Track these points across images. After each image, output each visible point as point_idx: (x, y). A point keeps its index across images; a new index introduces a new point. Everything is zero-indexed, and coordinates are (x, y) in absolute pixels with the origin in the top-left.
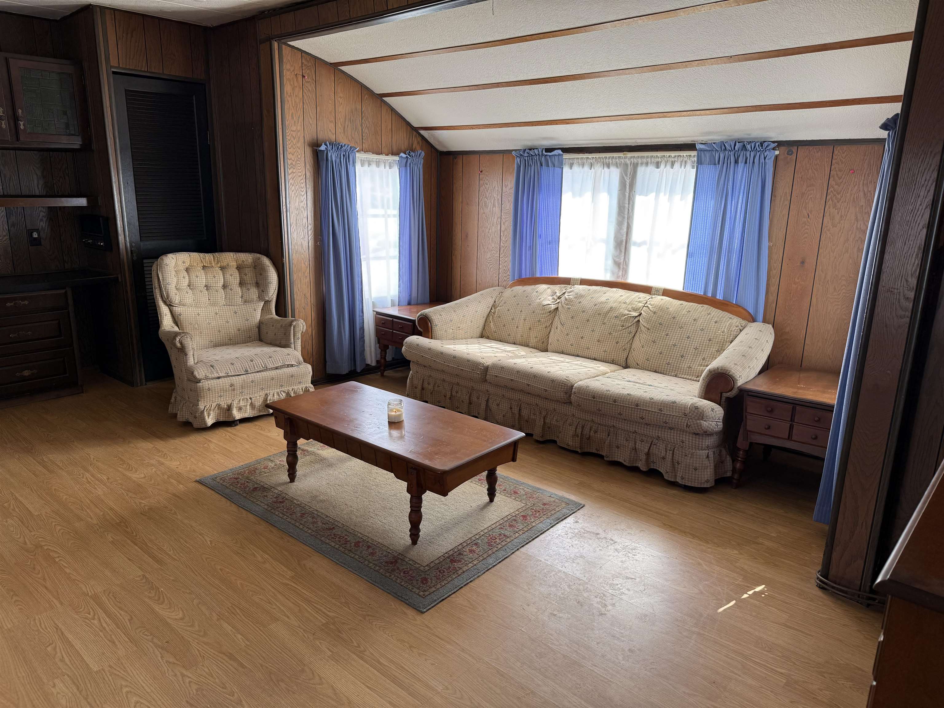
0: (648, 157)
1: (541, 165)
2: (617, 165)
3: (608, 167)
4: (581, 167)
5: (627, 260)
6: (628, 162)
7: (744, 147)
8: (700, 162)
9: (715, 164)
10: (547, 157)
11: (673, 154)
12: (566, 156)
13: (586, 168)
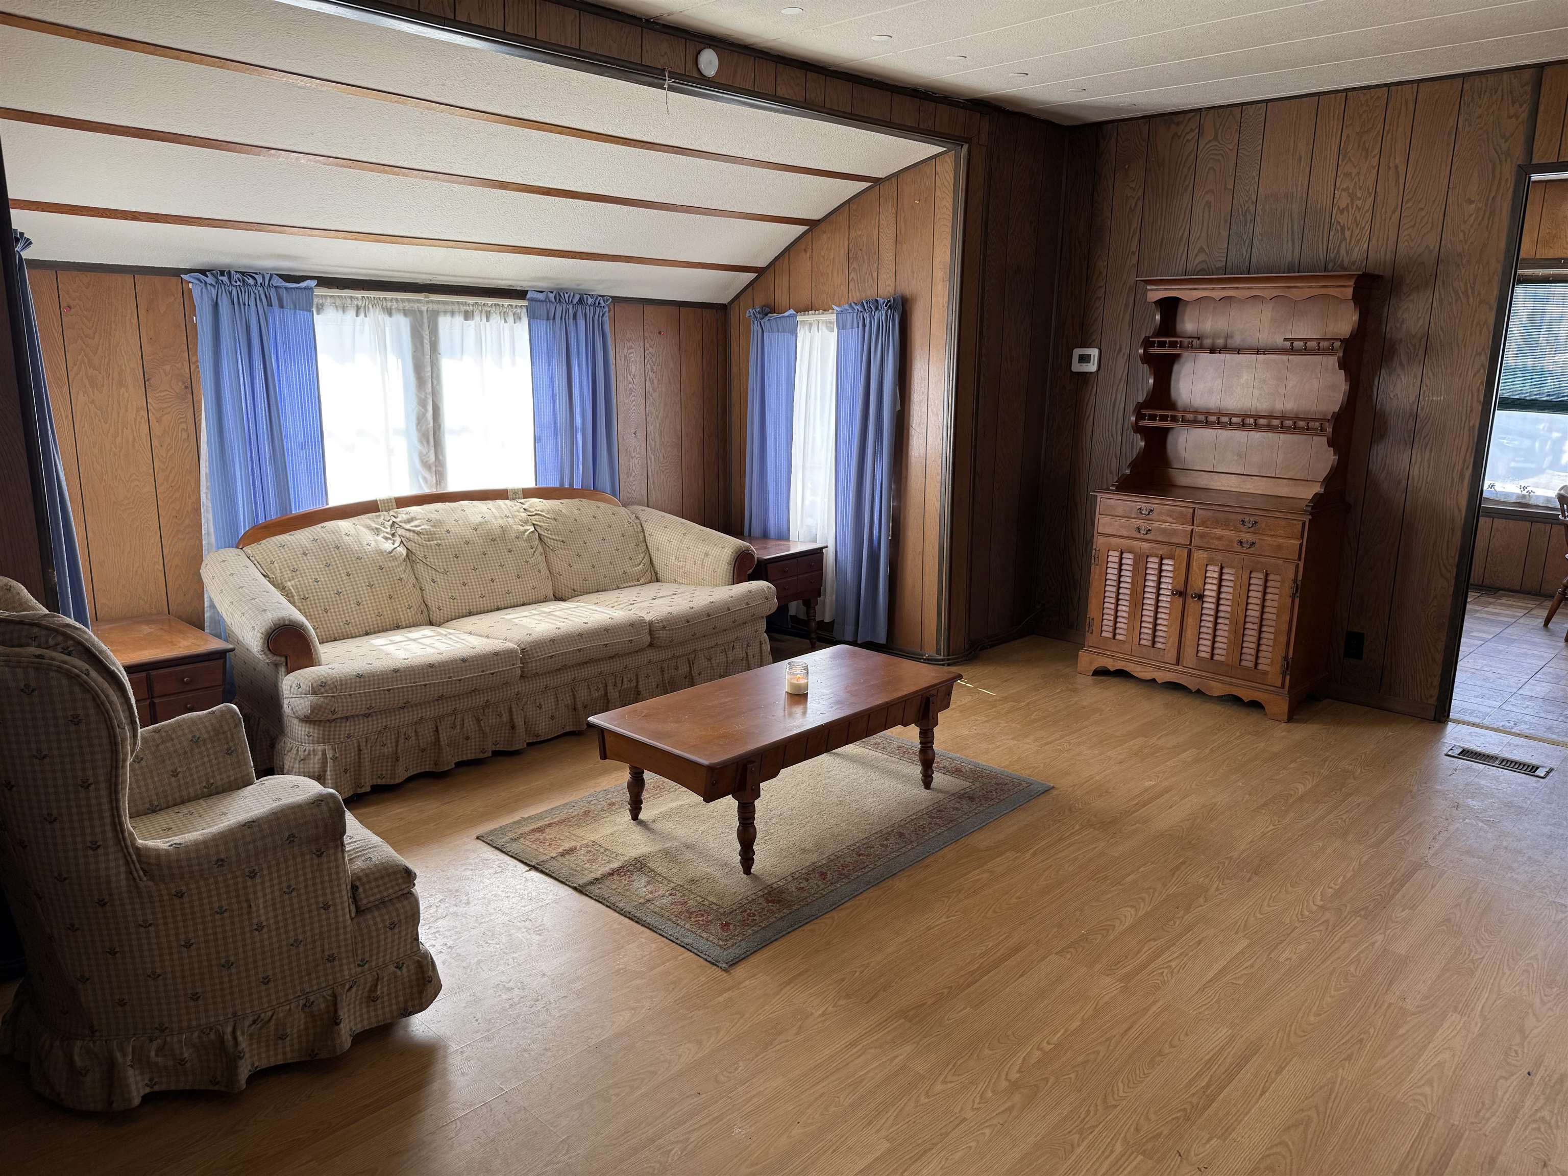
0: (452, 303)
1: (270, 304)
2: (406, 313)
3: (390, 314)
4: (341, 312)
5: (441, 457)
6: (424, 309)
7: (581, 301)
8: (532, 316)
9: (548, 319)
10: (280, 290)
11: (490, 301)
12: (320, 292)
13: (351, 313)
